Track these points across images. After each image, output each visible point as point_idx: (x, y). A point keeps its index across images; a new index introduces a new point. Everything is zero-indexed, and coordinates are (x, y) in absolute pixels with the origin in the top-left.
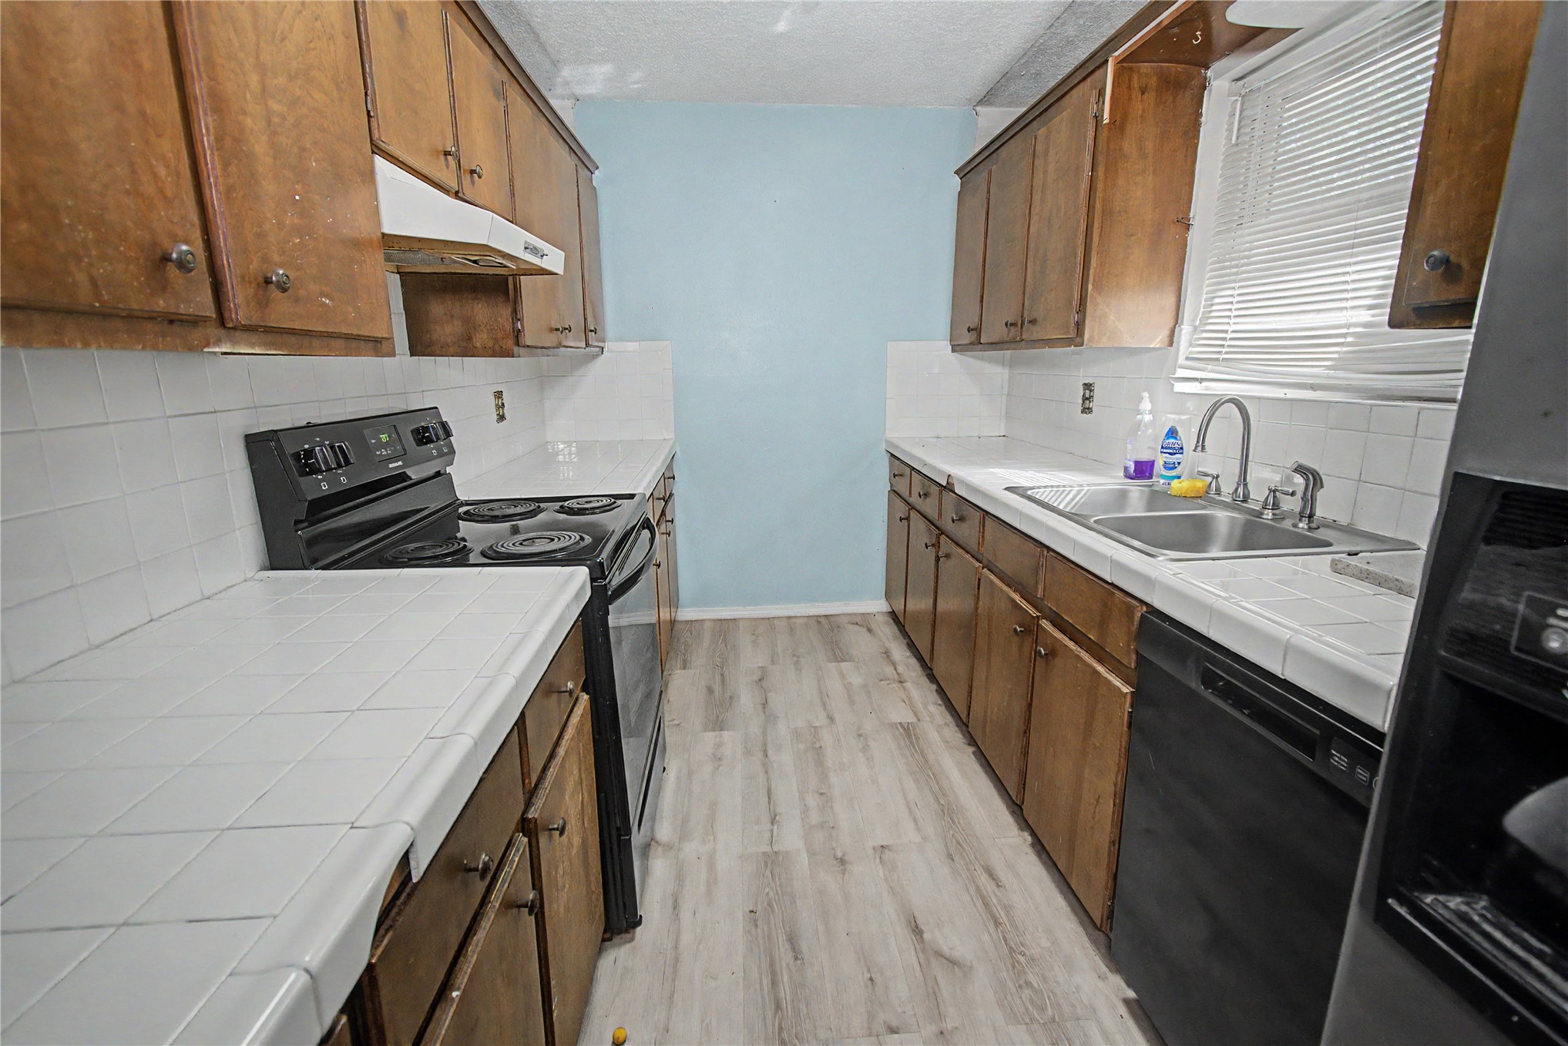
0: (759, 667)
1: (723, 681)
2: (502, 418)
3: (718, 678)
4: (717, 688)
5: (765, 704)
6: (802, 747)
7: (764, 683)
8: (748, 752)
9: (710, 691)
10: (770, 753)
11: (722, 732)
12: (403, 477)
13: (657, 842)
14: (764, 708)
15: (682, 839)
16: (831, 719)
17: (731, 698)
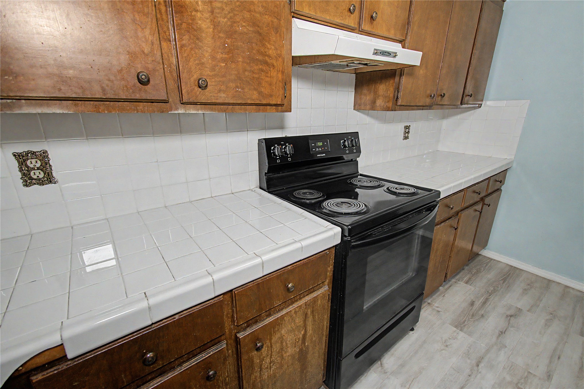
0: (516, 307)
1: (484, 303)
2: (406, 138)
3: (482, 300)
4: (477, 304)
5: (502, 333)
6: (508, 378)
7: (512, 320)
8: (467, 354)
9: (472, 304)
10: (482, 365)
11: (460, 332)
12: (341, 158)
13: (381, 364)
14: (499, 335)
15: (393, 373)
16: (549, 376)
17: (482, 316)
